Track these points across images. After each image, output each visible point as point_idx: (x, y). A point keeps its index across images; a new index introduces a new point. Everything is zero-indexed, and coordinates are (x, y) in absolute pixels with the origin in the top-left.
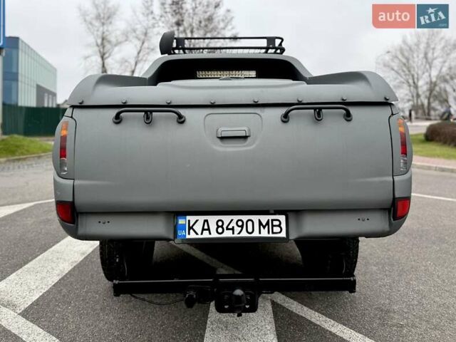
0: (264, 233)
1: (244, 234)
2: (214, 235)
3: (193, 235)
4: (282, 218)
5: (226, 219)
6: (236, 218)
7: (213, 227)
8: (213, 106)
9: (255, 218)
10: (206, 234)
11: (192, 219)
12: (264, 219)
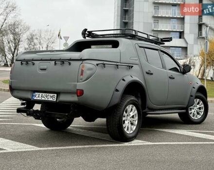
0: (51, 100)
1: (47, 99)
2: (40, 99)
3: (35, 98)
4: (56, 95)
5: (44, 94)
6: (46, 94)
7: (40, 96)
8: (41, 60)
9: (50, 94)
10: (38, 99)
11: (36, 93)
12: (52, 95)
